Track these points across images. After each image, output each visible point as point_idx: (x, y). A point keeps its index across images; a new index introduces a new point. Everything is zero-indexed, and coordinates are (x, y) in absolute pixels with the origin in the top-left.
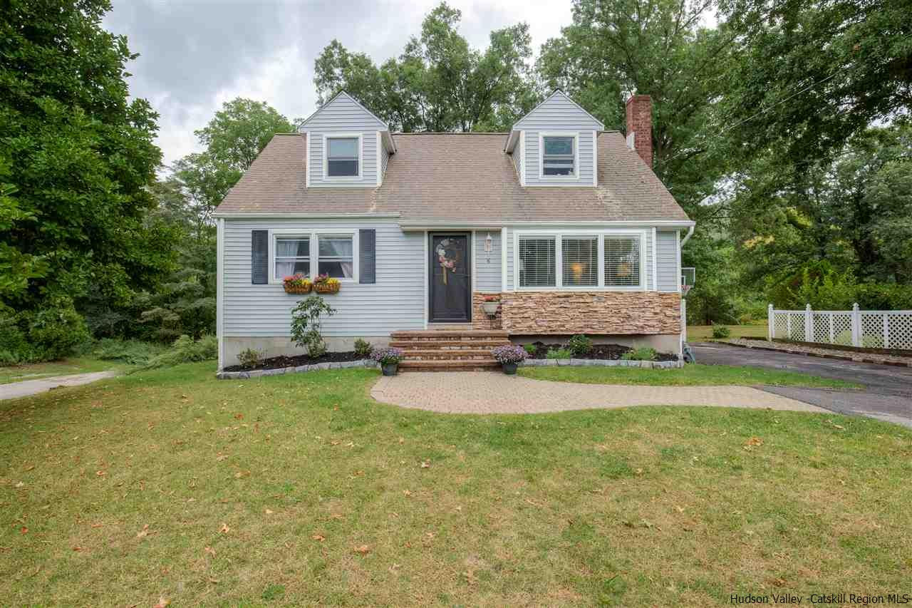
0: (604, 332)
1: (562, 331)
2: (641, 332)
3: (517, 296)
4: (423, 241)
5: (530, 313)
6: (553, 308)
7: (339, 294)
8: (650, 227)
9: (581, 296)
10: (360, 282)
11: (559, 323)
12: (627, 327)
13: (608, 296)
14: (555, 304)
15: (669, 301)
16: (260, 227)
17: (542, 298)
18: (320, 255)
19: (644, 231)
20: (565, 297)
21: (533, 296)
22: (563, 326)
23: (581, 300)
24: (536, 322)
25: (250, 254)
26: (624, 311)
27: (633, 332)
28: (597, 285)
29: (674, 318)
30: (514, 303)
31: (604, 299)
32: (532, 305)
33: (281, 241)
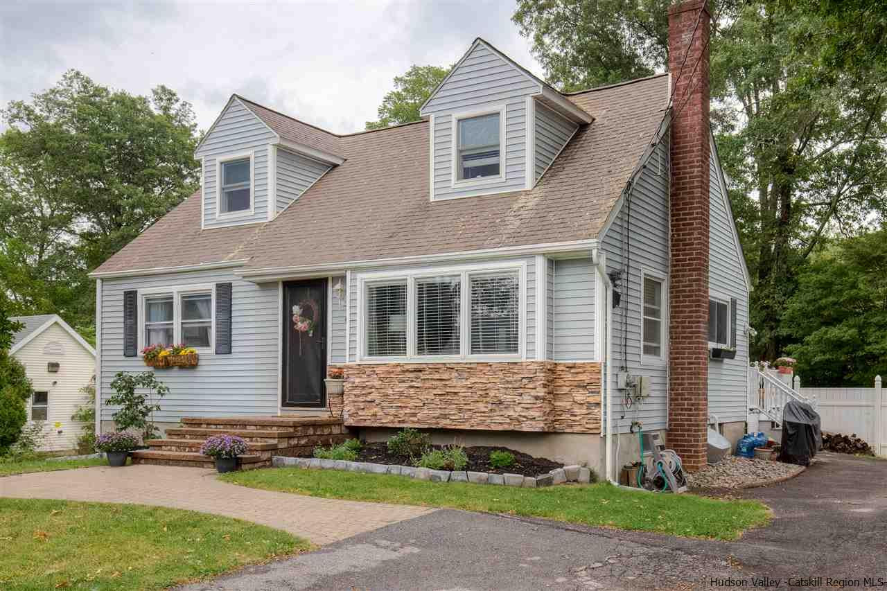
0: (467, 427)
1: (413, 422)
2: (517, 428)
3: (361, 369)
4: (277, 295)
5: (375, 395)
6: (401, 387)
7: (199, 368)
8: (532, 256)
9: (437, 370)
10: (217, 353)
11: (408, 411)
12: (499, 419)
13: (471, 369)
14: (404, 381)
15: (580, 377)
16: (129, 287)
17: (389, 373)
18: (183, 319)
19: (522, 264)
20: (416, 371)
21: (378, 370)
22: (414, 415)
23: (437, 376)
24: (382, 408)
25: (122, 320)
26: (492, 393)
27: (506, 427)
28: (458, 352)
29: (589, 406)
30: (357, 380)
31: (466, 375)
32: (377, 383)
33: (150, 303)
